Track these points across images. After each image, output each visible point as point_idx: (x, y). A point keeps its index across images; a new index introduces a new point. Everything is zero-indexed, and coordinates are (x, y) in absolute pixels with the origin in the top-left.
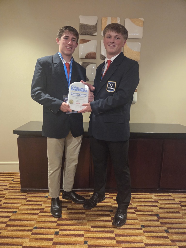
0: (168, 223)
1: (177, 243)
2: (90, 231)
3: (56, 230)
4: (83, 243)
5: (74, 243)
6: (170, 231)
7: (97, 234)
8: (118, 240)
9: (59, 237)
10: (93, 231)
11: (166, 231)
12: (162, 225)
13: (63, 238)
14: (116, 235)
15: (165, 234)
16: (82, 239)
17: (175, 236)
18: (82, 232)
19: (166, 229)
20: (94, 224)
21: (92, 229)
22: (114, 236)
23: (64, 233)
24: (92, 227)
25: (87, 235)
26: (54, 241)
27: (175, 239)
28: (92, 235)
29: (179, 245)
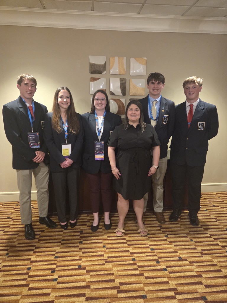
0: (168, 231)
1: (173, 243)
2: (107, 240)
3: (80, 241)
4: (102, 247)
5: (95, 247)
6: (169, 236)
7: (113, 241)
8: (129, 244)
9: (83, 245)
10: (109, 239)
11: (166, 236)
12: (164, 233)
13: (87, 245)
14: (127, 241)
15: (165, 238)
16: (101, 245)
17: (173, 239)
18: (101, 241)
19: (166, 235)
20: (109, 235)
21: (109, 238)
22: (126, 241)
23: (87, 242)
24: (108, 237)
25: (105, 242)
26: (79, 247)
27: (172, 241)
28: (109, 242)
29: (175, 244)
